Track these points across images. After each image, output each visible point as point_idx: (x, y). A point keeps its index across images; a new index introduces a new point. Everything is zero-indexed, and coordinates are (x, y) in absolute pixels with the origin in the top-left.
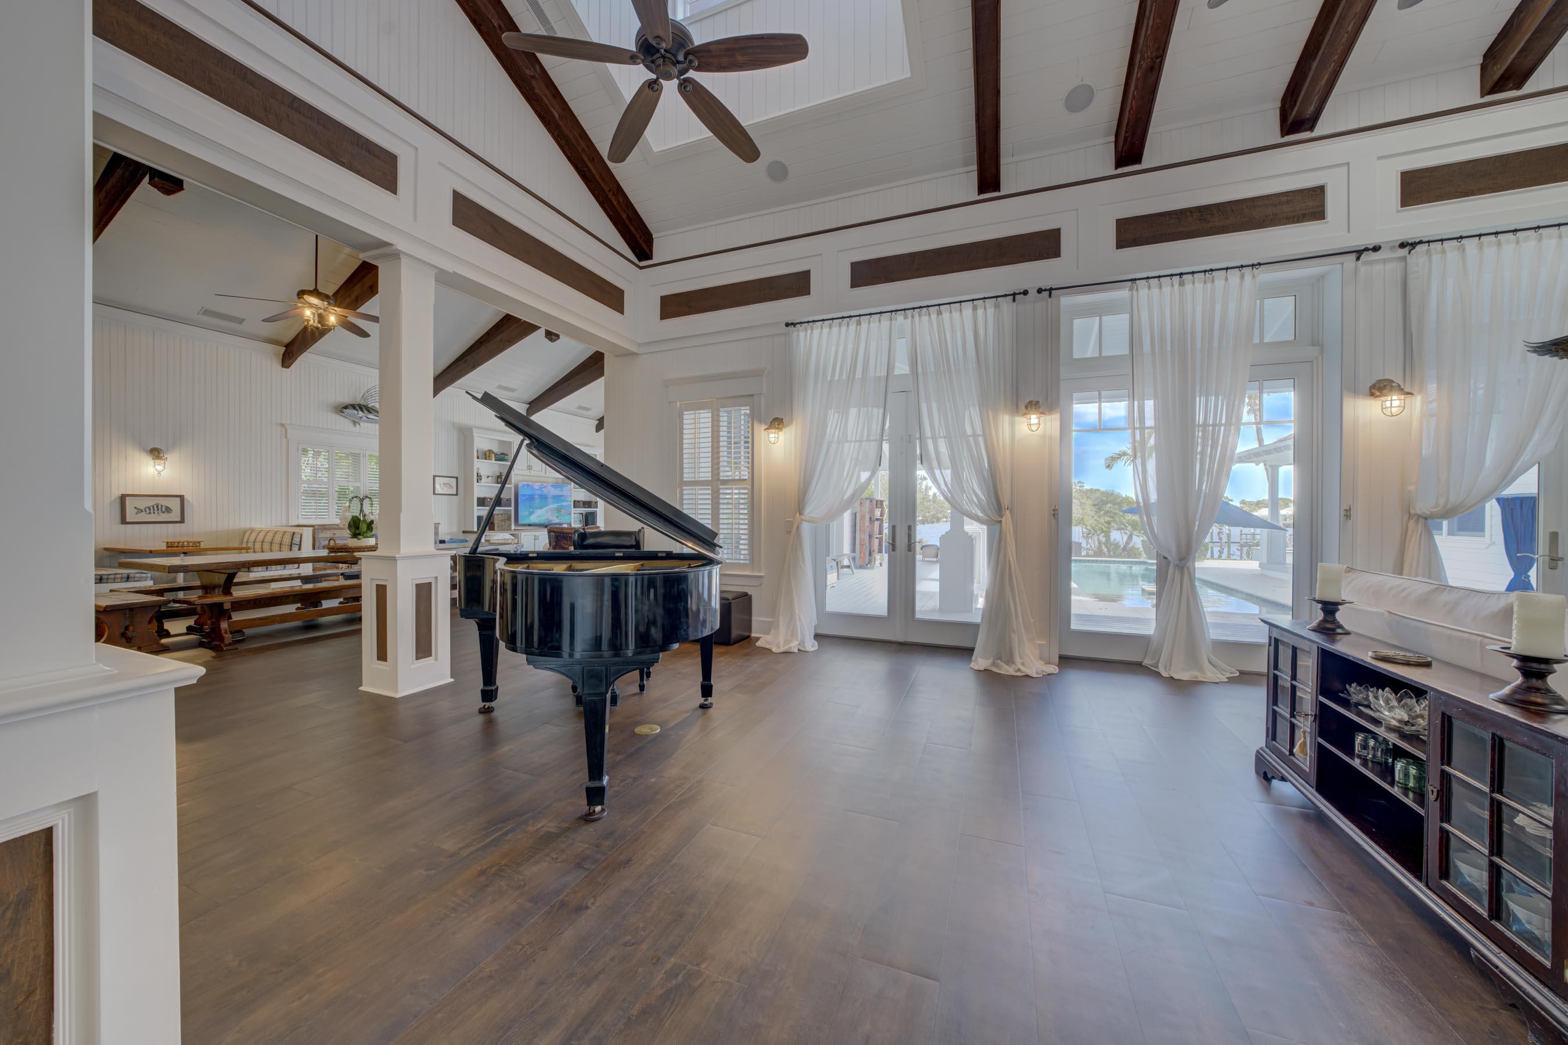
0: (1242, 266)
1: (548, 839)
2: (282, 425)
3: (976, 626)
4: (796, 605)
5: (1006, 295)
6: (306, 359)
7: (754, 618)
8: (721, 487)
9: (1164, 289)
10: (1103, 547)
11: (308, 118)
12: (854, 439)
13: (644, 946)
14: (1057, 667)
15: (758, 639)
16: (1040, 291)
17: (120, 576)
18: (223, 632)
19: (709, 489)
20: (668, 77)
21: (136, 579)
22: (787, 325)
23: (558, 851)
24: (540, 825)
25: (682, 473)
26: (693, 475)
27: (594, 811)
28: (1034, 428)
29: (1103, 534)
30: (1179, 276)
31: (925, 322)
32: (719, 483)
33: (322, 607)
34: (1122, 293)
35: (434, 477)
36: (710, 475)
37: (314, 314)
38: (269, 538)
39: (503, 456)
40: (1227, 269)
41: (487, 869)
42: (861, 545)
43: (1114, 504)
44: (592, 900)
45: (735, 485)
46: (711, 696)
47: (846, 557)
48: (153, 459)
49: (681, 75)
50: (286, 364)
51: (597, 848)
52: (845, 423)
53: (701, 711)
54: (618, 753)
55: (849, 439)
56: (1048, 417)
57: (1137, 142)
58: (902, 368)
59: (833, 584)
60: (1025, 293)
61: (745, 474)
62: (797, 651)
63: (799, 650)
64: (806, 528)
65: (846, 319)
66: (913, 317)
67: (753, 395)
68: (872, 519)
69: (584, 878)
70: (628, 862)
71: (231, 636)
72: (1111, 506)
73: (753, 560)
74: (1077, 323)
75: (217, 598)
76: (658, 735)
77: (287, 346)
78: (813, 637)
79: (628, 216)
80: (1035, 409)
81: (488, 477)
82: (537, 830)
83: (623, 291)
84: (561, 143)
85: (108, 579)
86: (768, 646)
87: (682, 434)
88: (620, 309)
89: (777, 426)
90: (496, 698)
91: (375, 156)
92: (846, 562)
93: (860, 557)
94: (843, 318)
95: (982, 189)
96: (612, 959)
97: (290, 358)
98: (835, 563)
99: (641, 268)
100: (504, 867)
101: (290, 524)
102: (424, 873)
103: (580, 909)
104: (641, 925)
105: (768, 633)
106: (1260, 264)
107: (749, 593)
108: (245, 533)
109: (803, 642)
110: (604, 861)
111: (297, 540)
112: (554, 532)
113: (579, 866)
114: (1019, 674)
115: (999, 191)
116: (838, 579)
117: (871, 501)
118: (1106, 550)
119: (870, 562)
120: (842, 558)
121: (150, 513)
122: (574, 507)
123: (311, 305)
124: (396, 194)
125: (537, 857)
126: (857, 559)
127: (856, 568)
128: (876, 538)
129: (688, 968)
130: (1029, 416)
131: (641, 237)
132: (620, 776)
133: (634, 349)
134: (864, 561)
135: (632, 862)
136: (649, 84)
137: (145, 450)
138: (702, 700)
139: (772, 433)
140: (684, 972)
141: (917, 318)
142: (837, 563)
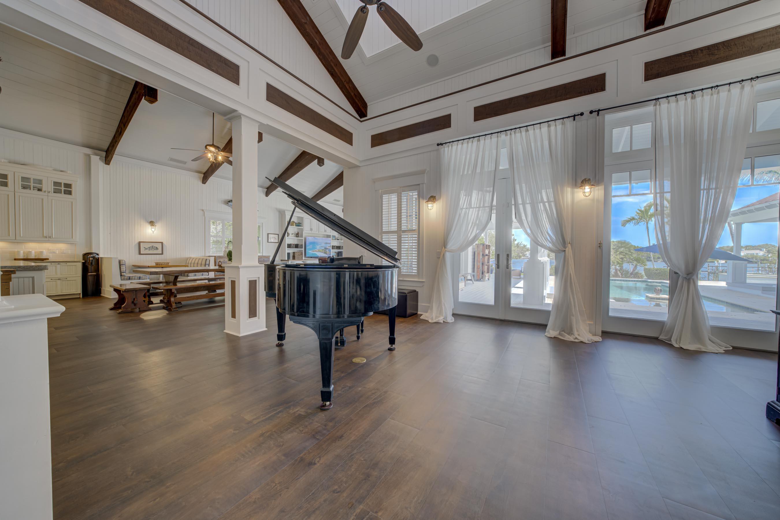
0: (743, 81)
1: (299, 418)
2: (203, 210)
3: (548, 313)
4: (442, 298)
5: (569, 117)
6: (212, 179)
7: (420, 304)
8: (402, 234)
9: (680, 102)
10: (619, 272)
11: (196, 48)
12: (475, 206)
13: (345, 495)
14: (601, 338)
15: (421, 315)
16: (591, 112)
17: (137, 277)
18: (172, 303)
19: (396, 235)
20: (371, 3)
21: (143, 279)
22: (438, 145)
23: (303, 426)
24: (297, 410)
25: (382, 227)
26: (387, 228)
27: (326, 405)
28: (587, 194)
29: (618, 265)
30: (691, 93)
31: (518, 137)
32: (401, 231)
33: (216, 292)
34: (650, 108)
35: (268, 234)
36: (396, 228)
37: (212, 156)
38: (196, 262)
39: (299, 224)
40: (730, 84)
41: (264, 433)
42: (478, 268)
43: (625, 248)
44: (318, 459)
45: (409, 232)
46: (394, 344)
47: (470, 274)
48: (151, 226)
49: (378, 2)
50: (204, 182)
51: (325, 427)
52: (470, 199)
53: (389, 352)
54: (342, 372)
55: (473, 206)
56: (597, 188)
57: (662, 10)
58: (504, 165)
59: (462, 288)
60: (582, 114)
61: (415, 227)
62: (442, 322)
63: (443, 321)
64: (448, 255)
65: (471, 139)
66: (511, 134)
67: (419, 185)
68: (484, 255)
69: (316, 444)
70: (341, 437)
71: (175, 304)
72: (624, 249)
73: (419, 272)
74: (615, 131)
75: (171, 287)
76: (365, 364)
77: (204, 174)
78: (451, 315)
79: (354, 94)
80: (588, 183)
81: (292, 234)
82: (295, 413)
83: (352, 134)
84: (320, 57)
85: (132, 278)
86: (426, 319)
87: (382, 207)
88: (351, 143)
89: (432, 200)
90: (284, 339)
91: (228, 66)
92: (469, 277)
93: (477, 275)
94: (469, 138)
95: (554, 55)
96: (325, 501)
97: (205, 179)
98: (463, 277)
99: (361, 122)
100: (274, 433)
101: (206, 256)
102: (233, 432)
103: (311, 464)
104: (345, 480)
105: (427, 312)
106: (758, 77)
107: (417, 291)
108: (187, 259)
109: (446, 318)
110: (327, 435)
111: (208, 262)
112: (321, 260)
113: (314, 437)
114: (576, 341)
115: (565, 56)
116: (465, 286)
117: (483, 245)
118: (620, 274)
119: (482, 278)
120: (467, 275)
121: (150, 250)
122: (332, 249)
123: (211, 152)
124: (239, 85)
125: (292, 429)
126: (475, 276)
127: (475, 281)
128: (486, 265)
129: (370, 513)
130: (584, 187)
131: (361, 105)
132: (342, 385)
133: (357, 164)
134: (479, 276)
135: (343, 438)
136: (361, 9)
137: (148, 222)
138: (389, 346)
139: (430, 204)
140: (367, 516)
141: (513, 135)
142: (465, 277)
